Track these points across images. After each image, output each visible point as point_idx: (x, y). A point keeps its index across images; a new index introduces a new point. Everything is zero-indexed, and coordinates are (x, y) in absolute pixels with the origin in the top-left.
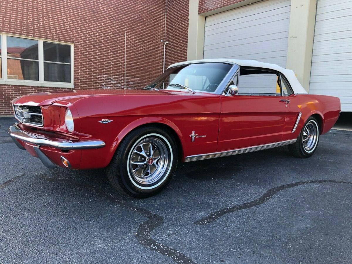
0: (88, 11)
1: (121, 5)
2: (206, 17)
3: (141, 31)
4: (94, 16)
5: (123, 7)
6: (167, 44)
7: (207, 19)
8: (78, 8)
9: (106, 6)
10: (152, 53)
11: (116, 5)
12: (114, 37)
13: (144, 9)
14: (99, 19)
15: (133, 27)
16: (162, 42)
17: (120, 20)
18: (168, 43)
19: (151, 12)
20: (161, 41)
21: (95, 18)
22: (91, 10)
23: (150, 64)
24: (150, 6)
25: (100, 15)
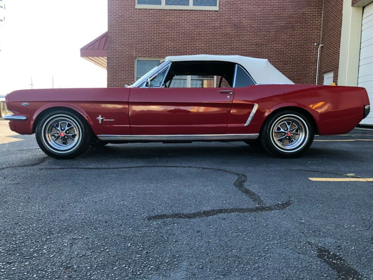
0: (232, 27)
1: (265, 15)
2: (364, 8)
3: (289, 37)
4: (237, 31)
5: (268, 16)
6: (322, 47)
7: (365, 10)
8: (222, 27)
9: (250, 19)
10: (303, 59)
11: (260, 16)
12: (258, 48)
13: (293, 13)
14: (242, 33)
15: (280, 35)
16: (316, 46)
17: (264, 30)
18: (323, 45)
19: (302, 15)
20: (315, 44)
21: (238, 32)
22: (234, 26)
23: (299, 72)
24: (301, 8)
25: (243, 29)
